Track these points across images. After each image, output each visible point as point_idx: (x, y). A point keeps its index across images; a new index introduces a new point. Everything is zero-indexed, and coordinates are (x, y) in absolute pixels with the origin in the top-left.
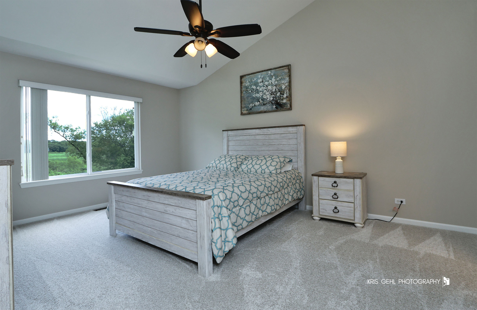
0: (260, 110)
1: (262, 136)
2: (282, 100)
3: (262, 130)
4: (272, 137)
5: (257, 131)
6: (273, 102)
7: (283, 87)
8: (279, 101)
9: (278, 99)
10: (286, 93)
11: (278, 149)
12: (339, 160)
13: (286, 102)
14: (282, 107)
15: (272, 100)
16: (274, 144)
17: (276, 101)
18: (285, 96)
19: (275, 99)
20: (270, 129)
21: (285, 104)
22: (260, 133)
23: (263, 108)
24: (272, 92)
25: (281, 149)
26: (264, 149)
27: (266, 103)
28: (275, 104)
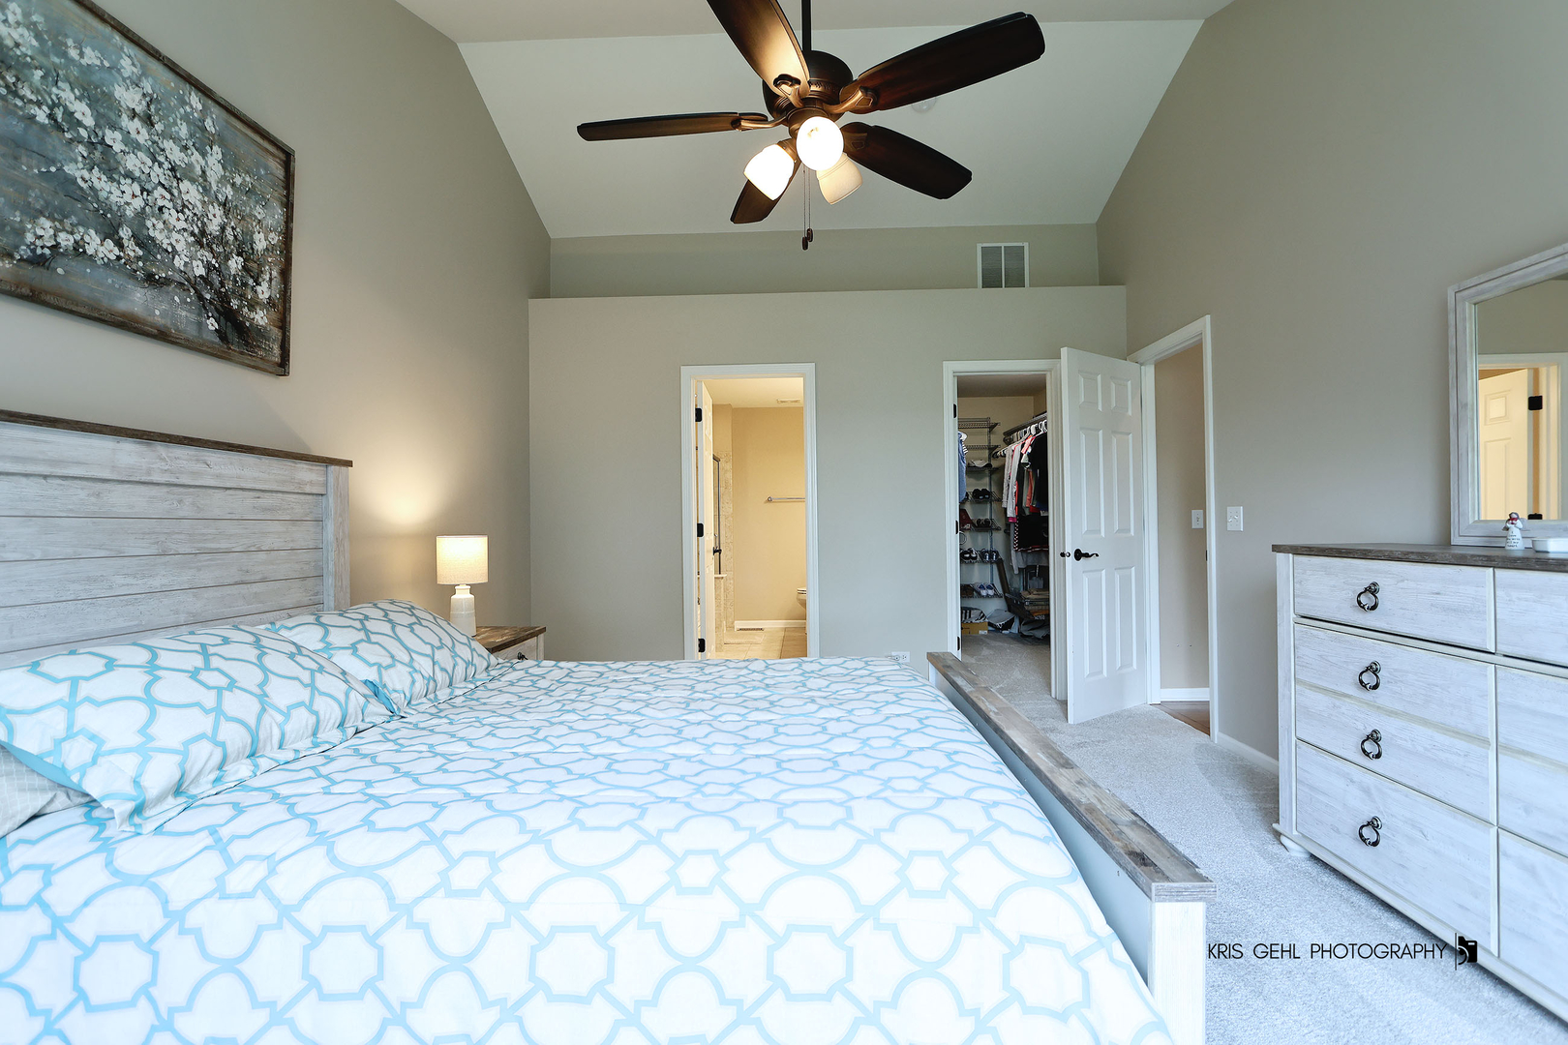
0: (122, 306)
1: (154, 491)
2: (252, 307)
3: (161, 449)
4: (217, 503)
5: (128, 454)
6: (208, 296)
7: (260, 244)
8: (234, 303)
9: (233, 292)
10: (271, 279)
11: (247, 578)
12: (463, 595)
13: (265, 328)
14: (247, 344)
15: (201, 277)
16: (224, 545)
17: (224, 299)
18: (264, 292)
19: (215, 278)
20: (214, 457)
21: (261, 333)
22: (149, 472)
23: (138, 300)
24: (203, 233)
25: (258, 577)
26: (165, 581)
27: (167, 281)
28: (217, 310)
